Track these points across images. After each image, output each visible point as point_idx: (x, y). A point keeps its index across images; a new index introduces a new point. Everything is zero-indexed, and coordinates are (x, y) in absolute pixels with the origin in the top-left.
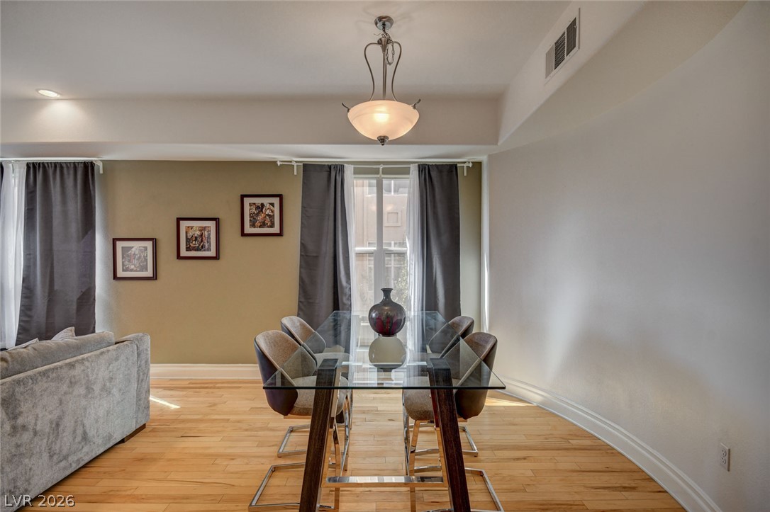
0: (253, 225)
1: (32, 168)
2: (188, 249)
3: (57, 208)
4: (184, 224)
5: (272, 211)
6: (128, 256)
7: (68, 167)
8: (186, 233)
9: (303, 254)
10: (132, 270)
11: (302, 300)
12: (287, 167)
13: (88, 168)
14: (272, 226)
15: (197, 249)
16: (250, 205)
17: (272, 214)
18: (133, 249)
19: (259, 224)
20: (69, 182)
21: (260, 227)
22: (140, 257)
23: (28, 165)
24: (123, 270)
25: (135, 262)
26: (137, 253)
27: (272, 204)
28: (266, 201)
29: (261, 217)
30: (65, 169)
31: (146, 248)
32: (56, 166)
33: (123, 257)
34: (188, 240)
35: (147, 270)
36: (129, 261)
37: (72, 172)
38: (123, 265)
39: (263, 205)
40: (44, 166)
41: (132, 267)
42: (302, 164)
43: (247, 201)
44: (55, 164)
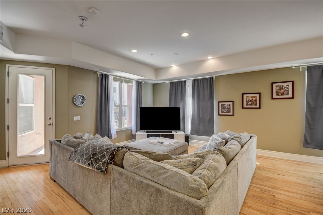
0: (277, 94)
1: (194, 81)
2: (247, 105)
3: (201, 93)
4: (245, 96)
5: (288, 88)
6: (223, 107)
7: (205, 80)
8: (246, 99)
9: (307, 106)
10: (225, 112)
11: (307, 127)
12: (297, 68)
13: (211, 79)
14: (288, 94)
15: (251, 105)
16: (276, 86)
17: (288, 89)
18: (225, 105)
19: (281, 94)
20: (205, 84)
21: (281, 95)
22: (228, 108)
23: (193, 80)
24: (222, 112)
25: (226, 109)
26: (227, 106)
27: (288, 85)
28: (284, 84)
29: (282, 91)
30: (204, 81)
31: (230, 105)
32: (201, 80)
33: (222, 108)
34: (247, 101)
35: (230, 112)
36: (224, 109)
37: (206, 81)
38: (222, 111)
39: (283, 86)
40: (198, 80)
41: (225, 111)
42: (307, 66)
43: (274, 85)
44: (201, 79)
